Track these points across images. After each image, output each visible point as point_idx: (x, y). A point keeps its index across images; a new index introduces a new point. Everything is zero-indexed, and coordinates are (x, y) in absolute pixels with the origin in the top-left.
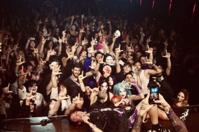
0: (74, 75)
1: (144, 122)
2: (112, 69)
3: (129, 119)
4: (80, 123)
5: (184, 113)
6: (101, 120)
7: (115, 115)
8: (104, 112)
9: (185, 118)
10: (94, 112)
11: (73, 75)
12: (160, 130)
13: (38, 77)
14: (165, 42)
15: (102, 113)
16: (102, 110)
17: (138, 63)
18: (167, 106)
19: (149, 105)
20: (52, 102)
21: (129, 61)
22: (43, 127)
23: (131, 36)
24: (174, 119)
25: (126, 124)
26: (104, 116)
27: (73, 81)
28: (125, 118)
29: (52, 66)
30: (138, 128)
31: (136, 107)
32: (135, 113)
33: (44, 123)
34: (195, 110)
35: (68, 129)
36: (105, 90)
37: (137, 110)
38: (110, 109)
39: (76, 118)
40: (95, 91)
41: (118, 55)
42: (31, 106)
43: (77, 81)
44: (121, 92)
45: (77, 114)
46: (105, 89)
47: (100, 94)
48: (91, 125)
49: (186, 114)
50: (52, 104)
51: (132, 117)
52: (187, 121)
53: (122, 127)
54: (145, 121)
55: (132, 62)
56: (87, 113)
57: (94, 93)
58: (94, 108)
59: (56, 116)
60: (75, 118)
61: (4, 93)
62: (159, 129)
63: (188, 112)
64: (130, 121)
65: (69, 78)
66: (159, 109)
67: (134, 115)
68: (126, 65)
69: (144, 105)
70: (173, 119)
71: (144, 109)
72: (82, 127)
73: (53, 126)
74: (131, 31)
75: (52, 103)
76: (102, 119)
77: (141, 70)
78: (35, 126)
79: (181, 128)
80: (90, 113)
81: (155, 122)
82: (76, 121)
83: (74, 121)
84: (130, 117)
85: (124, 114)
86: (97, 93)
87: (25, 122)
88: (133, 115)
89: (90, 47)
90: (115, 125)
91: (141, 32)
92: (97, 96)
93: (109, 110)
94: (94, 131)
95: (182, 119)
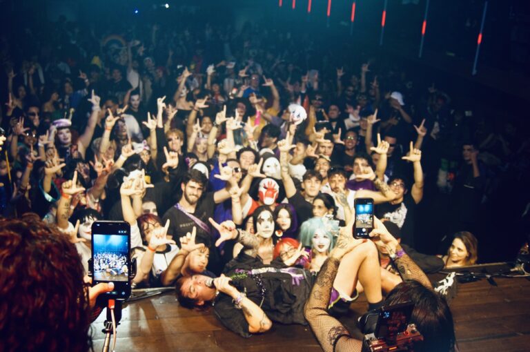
0: (187, 199)
4: (202, 302)
5: (444, 281)
6: (253, 294)
7: (284, 281)
8: (259, 275)
9: (446, 290)
10: (235, 276)
11: (183, 197)
14: (418, 127)
15: (255, 277)
16: (254, 272)
17: (337, 175)
18: (391, 241)
24: (406, 268)
26: (259, 284)
27: (184, 214)
28: (307, 288)
34: (473, 275)
35: (177, 315)
38: (272, 270)
39: (194, 290)
40: (226, 228)
41: (284, 155)
43: (193, 214)
44: (316, 237)
45: (199, 282)
49: (449, 282)
52: (451, 298)
58: (235, 269)
60: (192, 289)
63: (454, 278)
65: (175, 206)
68: (309, 179)
70: (403, 269)
76: (255, 291)
82: (194, 296)
83: (190, 295)
85: (305, 279)
90: (285, 305)
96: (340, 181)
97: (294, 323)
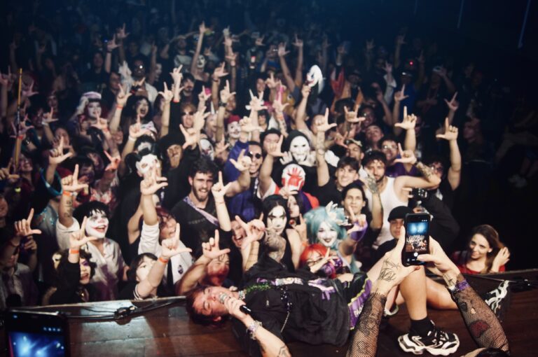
1: (388, 312)
2: (306, 176)
3: (349, 305)
4: (220, 318)
5: (496, 291)
6: (275, 309)
7: (313, 295)
8: (284, 286)
9: (499, 304)
10: (256, 287)
11: (192, 192)
12: (432, 335)
13: (107, 198)
14: (449, 101)
15: (279, 289)
16: (278, 282)
17: (376, 161)
18: (450, 269)
19: (403, 266)
20: (143, 262)
21: (352, 152)
22: (121, 326)
23: (356, 86)
24: (469, 305)
25: (342, 320)
26: (284, 297)
27: (194, 209)
28: (337, 302)
29: (144, 166)
30: (372, 329)
31: (368, 274)
32: (365, 289)
33: (123, 317)
34: (527, 283)
35: (188, 331)
36: (278, 226)
37: (369, 281)
38: (298, 281)
39: (209, 306)
40: (255, 228)
41: (321, 136)
42: (82, 267)
43: (205, 210)
44: (322, 231)
45: (213, 296)
46: (278, 223)
47: (268, 238)
48: (249, 322)
49: (502, 293)
50: (144, 267)
51: (357, 300)
52: (504, 311)
53: (331, 326)
54: (391, 310)
55: (360, 156)
56: (237, 291)
57: (252, 233)
58: (257, 278)
59: (155, 299)
60: (206, 305)
61: (18, 234)
62: (430, 332)
63: (507, 289)
64: (353, 311)
65: (185, 200)
66: (429, 281)
67: (362, 295)
68: (342, 167)
69: (389, 266)
70: (466, 304)
71: (389, 279)
72: (225, 328)
73: (147, 325)
74: (356, 71)
75: (143, 265)
76: (278, 306)
77: (384, 179)
78: (98, 326)
79: (487, 326)
80: (245, 290)
81: (419, 313)
82: (209, 312)
83: (204, 312)
84: (353, 300)
85: (336, 292)
86: (261, 234)
87: (72, 315)
88: (359, 295)
89: (245, 118)
90: (313, 322)
91: (385, 77)
92: (259, 241)
93: (296, 282)
94: (255, 338)
95: (490, 307)
96: (379, 167)
97: (323, 343)
